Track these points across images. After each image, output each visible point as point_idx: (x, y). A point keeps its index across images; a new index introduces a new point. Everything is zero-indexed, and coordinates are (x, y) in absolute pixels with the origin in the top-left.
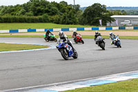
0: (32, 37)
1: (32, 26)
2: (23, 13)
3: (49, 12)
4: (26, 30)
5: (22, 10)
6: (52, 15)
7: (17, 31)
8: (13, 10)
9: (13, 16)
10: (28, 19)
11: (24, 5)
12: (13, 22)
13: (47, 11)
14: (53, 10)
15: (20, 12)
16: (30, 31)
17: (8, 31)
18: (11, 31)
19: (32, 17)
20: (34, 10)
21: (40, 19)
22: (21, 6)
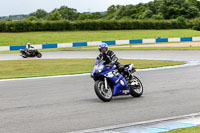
0: (163, 49)
1: (163, 33)
2: (149, 16)
3: (186, 13)
4: (154, 40)
5: (148, 11)
6: (190, 18)
7: (140, 42)
8: (134, 12)
9: (135, 20)
10: (157, 24)
11: (150, 4)
12: (135, 29)
13: (183, 13)
14: (191, 10)
15: (144, 14)
16: (159, 40)
17: (127, 42)
18: (132, 42)
19: (161, 21)
20: (164, 11)
21: (174, 24)
22: (145, 5)
